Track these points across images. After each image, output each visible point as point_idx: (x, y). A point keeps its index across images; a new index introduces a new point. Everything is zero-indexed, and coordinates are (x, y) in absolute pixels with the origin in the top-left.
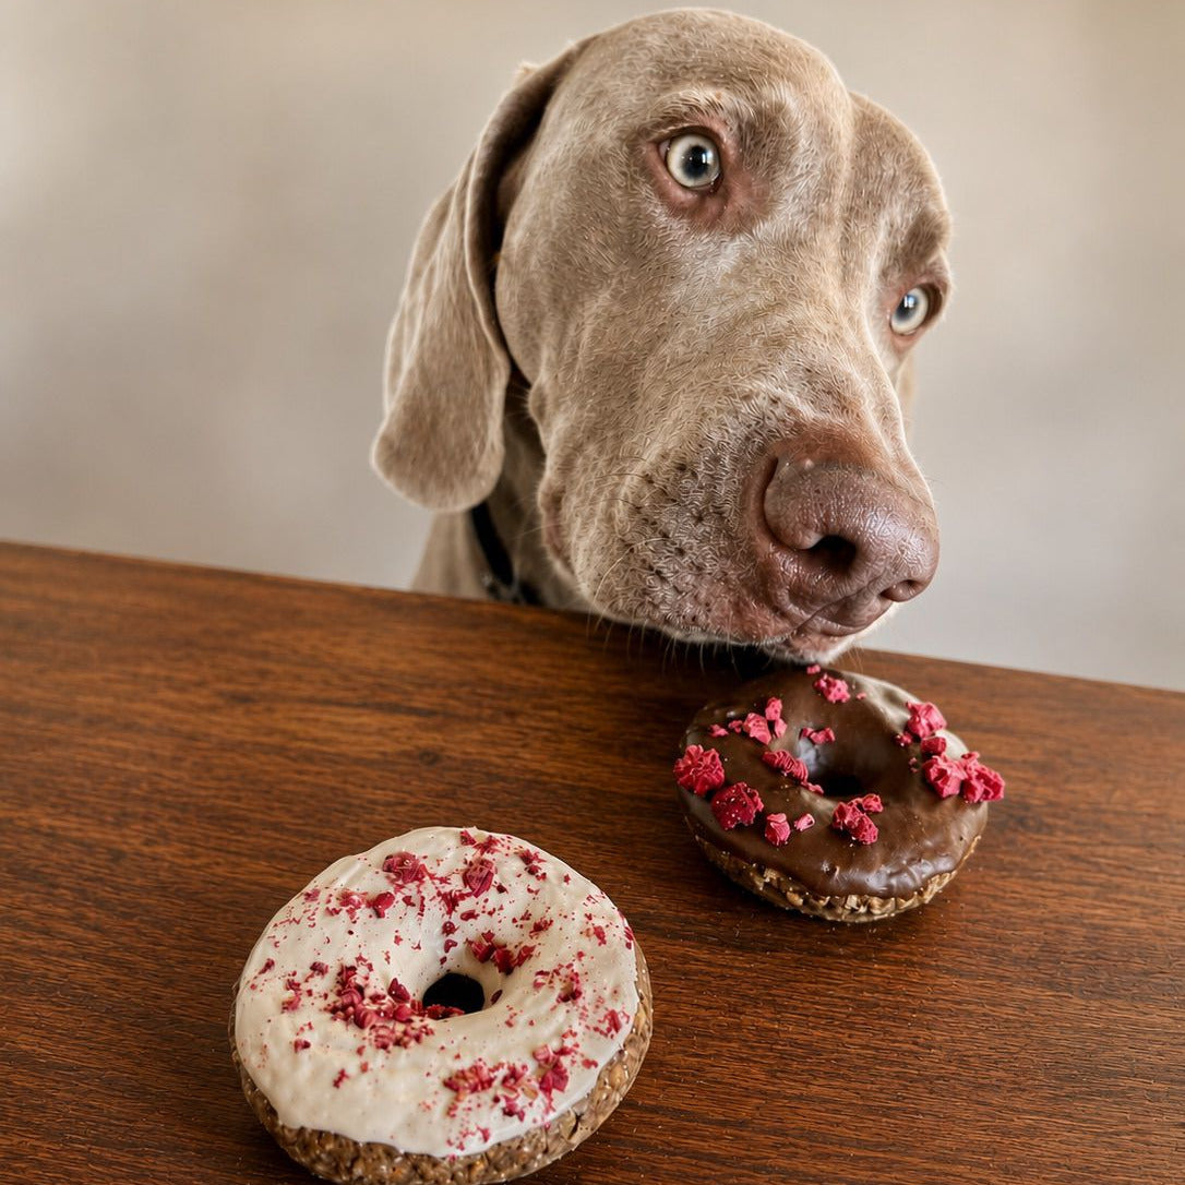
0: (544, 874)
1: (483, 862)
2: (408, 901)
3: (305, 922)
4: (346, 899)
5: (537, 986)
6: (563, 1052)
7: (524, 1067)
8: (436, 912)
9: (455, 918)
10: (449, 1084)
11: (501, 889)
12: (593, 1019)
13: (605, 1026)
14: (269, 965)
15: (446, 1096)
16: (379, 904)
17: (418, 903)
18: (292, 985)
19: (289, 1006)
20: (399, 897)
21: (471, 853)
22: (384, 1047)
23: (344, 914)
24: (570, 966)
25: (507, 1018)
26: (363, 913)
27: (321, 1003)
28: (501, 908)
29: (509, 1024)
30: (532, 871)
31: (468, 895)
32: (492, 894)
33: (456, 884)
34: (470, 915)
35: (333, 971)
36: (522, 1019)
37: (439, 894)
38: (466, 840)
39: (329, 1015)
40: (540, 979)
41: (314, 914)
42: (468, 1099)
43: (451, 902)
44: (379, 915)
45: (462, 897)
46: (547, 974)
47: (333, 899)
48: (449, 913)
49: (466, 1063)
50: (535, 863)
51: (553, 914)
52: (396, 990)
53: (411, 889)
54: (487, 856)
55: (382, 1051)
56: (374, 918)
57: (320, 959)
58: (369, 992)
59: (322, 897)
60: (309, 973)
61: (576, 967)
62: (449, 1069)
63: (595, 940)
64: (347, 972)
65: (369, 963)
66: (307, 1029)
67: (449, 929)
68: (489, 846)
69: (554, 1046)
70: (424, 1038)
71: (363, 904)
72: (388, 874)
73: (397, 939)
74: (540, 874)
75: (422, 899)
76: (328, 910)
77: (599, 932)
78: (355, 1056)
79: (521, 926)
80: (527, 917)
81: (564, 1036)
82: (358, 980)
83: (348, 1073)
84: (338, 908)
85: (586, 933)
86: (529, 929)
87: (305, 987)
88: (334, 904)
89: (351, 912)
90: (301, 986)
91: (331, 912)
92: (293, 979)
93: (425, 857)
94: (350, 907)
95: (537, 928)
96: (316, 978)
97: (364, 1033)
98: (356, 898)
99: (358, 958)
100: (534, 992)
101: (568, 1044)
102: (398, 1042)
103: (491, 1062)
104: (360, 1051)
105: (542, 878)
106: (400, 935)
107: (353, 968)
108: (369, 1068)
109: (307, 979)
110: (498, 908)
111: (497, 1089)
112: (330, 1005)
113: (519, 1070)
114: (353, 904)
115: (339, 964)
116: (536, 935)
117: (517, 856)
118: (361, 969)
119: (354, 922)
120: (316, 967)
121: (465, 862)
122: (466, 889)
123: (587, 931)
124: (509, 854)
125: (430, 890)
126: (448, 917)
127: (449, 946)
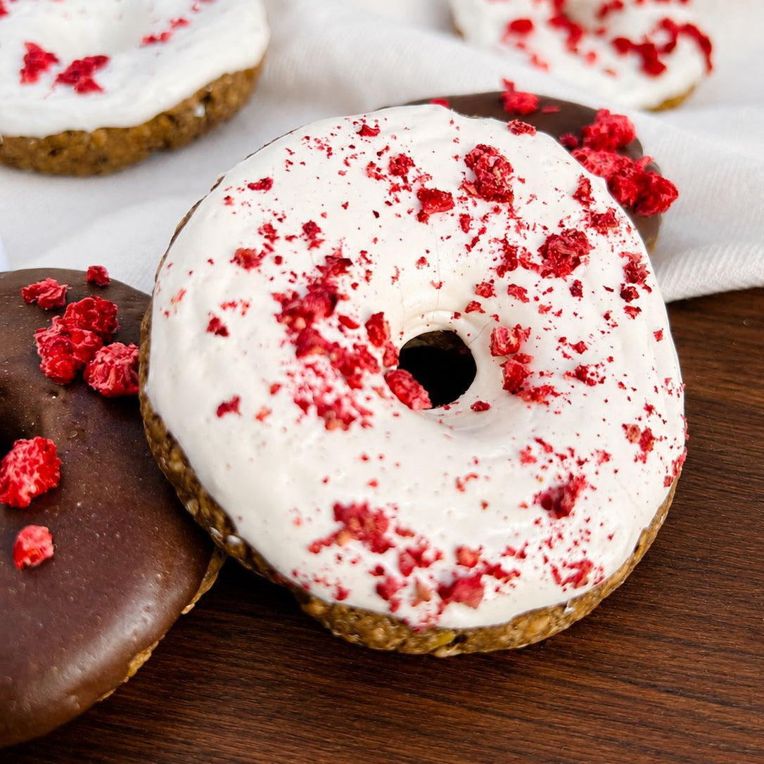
0: (638, 310)
1: (580, 238)
2: (465, 221)
3: (337, 161)
4: (401, 165)
5: (527, 458)
6: (496, 571)
9: (501, 283)
10: (339, 513)
11: (576, 290)
12: (559, 555)
13: (565, 574)
14: (265, 184)
15: (329, 526)
16: (432, 201)
17: (474, 233)
18: (270, 232)
19: (247, 260)
20: (458, 209)
21: (575, 217)
22: (303, 405)
23: (385, 185)
25: (463, 472)
26: (409, 200)
27: (282, 286)
28: (559, 314)
30: (627, 295)
31: (535, 266)
32: (561, 285)
33: (531, 243)
34: (518, 292)
35: (326, 250)
36: (477, 490)
37: (505, 241)
38: (582, 195)
39: (278, 308)
40: (536, 450)
41: (354, 157)
42: (354, 547)
43: (511, 259)
44: (422, 217)
45: (527, 265)
46: (549, 449)
47: (386, 156)
48: (501, 271)
49: (376, 501)
50: (638, 288)
51: (610, 371)
52: (376, 325)
54: (592, 235)
55: (297, 411)
56: (413, 217)
57: (320, 223)
58: (342, 308)
59: (377, 143)
60: (299, 231)
61: (588, 470)
62: (352, 496)
63: (636, 448)
64: (339, 264)
65: (370, 267)
66: (239, 308)
67: (486, 290)
68: (603, 222)
69: (491, 555)
70: (355, 426)
71: (416, 186)
72: (467, 170)
73: (422, 260)
74: (634, 303)
75: (483, 231)
76: (372, 165)
77: (647, 441)
78: (265, 390)
79: (565, 356)
80: (580, 348)
81: (510, 552)
82: (342, 283)
83: (242, 407)
84: (385, 172)
85: (631, 431)
86: (571, 366)
87: (280, 247)
88: (383, 163)
89: (395, 188)
90: (276, 242)
91: (373, 171)
92: (276, 225)
93: (522, 181)
94: (398, 180)
95: (581, 374)
96: (301, 244)
97: (296, 366)
98: (412, 174)
99: (363, 253)
100: (517, 462)
101: (508, 564)
102: (323, 410)
103: (404, 521)
104: (275, 389)
105: (633, 312)
106: (429, 258)
107: (348, 262)
108: (268, 420)
109: (290, 238)
110: (555, 310)
111: (389, 561)
112: (289, 296)
113: (429, 555)
114: (405, 180)
115: (337, 246)
116: (573, 381)
117: (626, 261)
118: (356, 271)
119: (389, 203)
120: (311, 229)
121: (561, 225)
122: (537, 259)
123: (634, 429)
124: (618, 250)
125: (499, 225)
126: (495, 276)
127: (473, 307)
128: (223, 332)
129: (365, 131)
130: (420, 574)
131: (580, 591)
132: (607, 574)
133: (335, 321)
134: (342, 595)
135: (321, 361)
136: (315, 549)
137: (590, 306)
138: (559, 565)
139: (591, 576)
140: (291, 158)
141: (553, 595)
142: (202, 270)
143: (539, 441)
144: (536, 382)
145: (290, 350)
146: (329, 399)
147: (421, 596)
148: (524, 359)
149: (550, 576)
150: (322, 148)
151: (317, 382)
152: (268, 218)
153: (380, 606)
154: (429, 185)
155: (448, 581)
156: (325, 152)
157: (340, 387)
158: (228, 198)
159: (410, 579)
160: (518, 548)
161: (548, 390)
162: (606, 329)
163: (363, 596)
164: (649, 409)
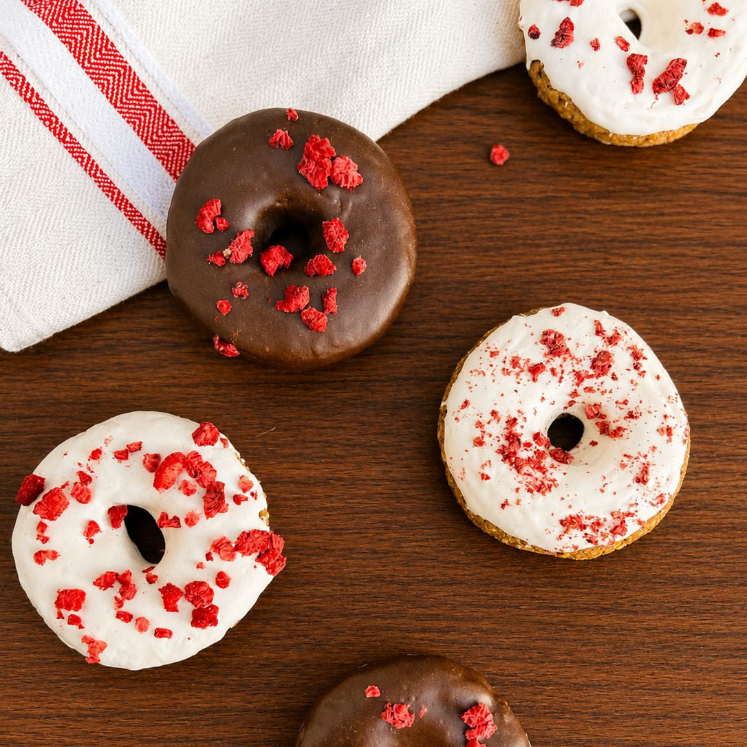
0: (644, 371)
1: (606, 354)
2: (553, 371)
3: (489, 377)
4: (515, 362)
5: (623, 466)
6: (629, 514)
7: (605, 520)
8: (569, 383)
9: (580, 390)
10: (563, 523)
11: (614, 377)
12: (650, 497)
13: (655, 502)
14: (466, 403)
15: (560, 529)
16: (535, 370)
17: (559, 374)
18: (480, 425)
20: (548, 367)
21: (600, 344)
22: (530, 491)
23: (513, 375)
24: (645, 456)
25: (602, 485)
26: (526, 376)
27: (497, 446)
28: (611, 392)
29: (602, 491)
30: (636, 367)
31: (592, 376)
32: (607, 379)
33: (586, 366)
34: (589, 389)
35: (504, 419)
36: (609, 489)
37: (574, 371)
38: (599, 332)
39: (501, 456)
40: (625, 459)
41: (494, 370)
42: (574, 532)
43: (579, 377)
44: (534, 380)
45: (588, 377)
46: (630, 457)
47: (507, 361)
48: (578, 385)
49: (573, 512)
50: (641, 360)
51: (642, 408)
52: (538, 437)
53: (557, 361)
54: (610, 349)
55: (529, 494)
56: (531, 382)
57: (496, 409)
58: (523, 440)
59: (500, 357)
60: (490, 417)
61: (649, 458)
62: (565, 514)
63: (665, 437)
64: (513, 422)
65: (524, 416)
66: (488, 465)
67: (575, 394)
68: (612, 340)
69: (624, 510)
70: (553, 488)
71: (526, 369)
72: (544, 347)
73: (543, 398)
74: (641, 370)
75: (563, 372)
76: (504, 369)
77: (669, 431)
78: (514, 493)
79: (621, 409)
80: (625, 402)
81: (631, 505)
82: (517, 429)
83: (509, 502)
84: (510, 369)
85: (660, 431)
86: (625, 413)
87: (487, 428)
88: (508, 366)
89: (518, 374)
90: (485, 427)
91: (506, 372)
92: (481, 420)
93: (569, 339)
94: (517, 370)
95: (631, 415)
96: (494, 423)
97: (520, 477)
98: (522, 363)
99: (519, 411)
100: (620, 470)
101: (632, 510)
102: (539, 489)
103: (587, 514)
104: (517, 490)
105: (642, 374)
106: (545, 396)
107: (515, 420)
108: (521, 503)
109: (489, 423)
110: (608, 390)
111: (588, 530)
112: (501, 448)
113: (601, 521)
114: (520, 367)
115: (507, 415)
116: (628, 420)
117: (630, 352)
118: (520, 421)
119: (519, 383)
120: (494, 413)
121: (596, 352)
122: (591, 372)
123: (662, 429)
124: (625, 348)
125: (569, 366)
126: (576, 387)
127: (571, 403)
128: (488, 478)
129: (493, 354)
130: (601, 529)
131: (664, 505)
132: (672, 493)
133: (522, 447)
134: (576, 548)
135: (527, 469)
136: (560, 538)
137: (623, 382)
138: (651, 500)
139: (667, 498)
140: (470, 385)
141: (653, 511)
142: (466, 457)
143: (625, 455)
144: (613, 427)
145: (514, 471)
146: (538, 483)
147: (604, 536)
148: (603, 416)
149: (649, 505)
150: (479, 374)
151: (530, 479)
152: (477, 418)
153: (590, 545)
154: (530, 364)
155: (612, 527)
156: (482, 375)
157: (538, 474)
158: (456, 419)
159: (599, 534)
160: (633, 502)
161: (619, 429)
162: (634, 387)
163: (583, 545)
164: (665, 416)
